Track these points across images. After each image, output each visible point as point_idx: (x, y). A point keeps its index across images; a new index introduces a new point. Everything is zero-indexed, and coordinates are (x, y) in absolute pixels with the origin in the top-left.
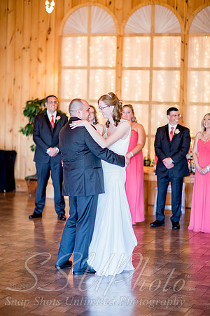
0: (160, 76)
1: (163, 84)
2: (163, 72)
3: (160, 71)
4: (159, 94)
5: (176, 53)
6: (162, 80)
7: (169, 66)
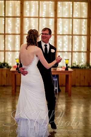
0: (9, 21)
1: (11, 24)
2: (11, 19)
3: (9, 18)
4: (9, 30)
5: (17, 9)
6: (10, 22)
7: (14, 16)
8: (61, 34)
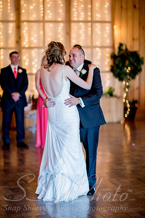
8: (27, 46)
